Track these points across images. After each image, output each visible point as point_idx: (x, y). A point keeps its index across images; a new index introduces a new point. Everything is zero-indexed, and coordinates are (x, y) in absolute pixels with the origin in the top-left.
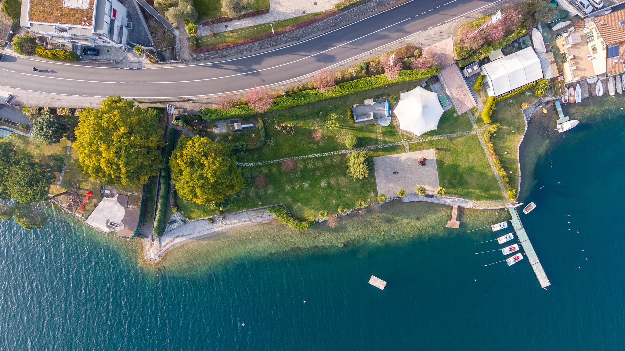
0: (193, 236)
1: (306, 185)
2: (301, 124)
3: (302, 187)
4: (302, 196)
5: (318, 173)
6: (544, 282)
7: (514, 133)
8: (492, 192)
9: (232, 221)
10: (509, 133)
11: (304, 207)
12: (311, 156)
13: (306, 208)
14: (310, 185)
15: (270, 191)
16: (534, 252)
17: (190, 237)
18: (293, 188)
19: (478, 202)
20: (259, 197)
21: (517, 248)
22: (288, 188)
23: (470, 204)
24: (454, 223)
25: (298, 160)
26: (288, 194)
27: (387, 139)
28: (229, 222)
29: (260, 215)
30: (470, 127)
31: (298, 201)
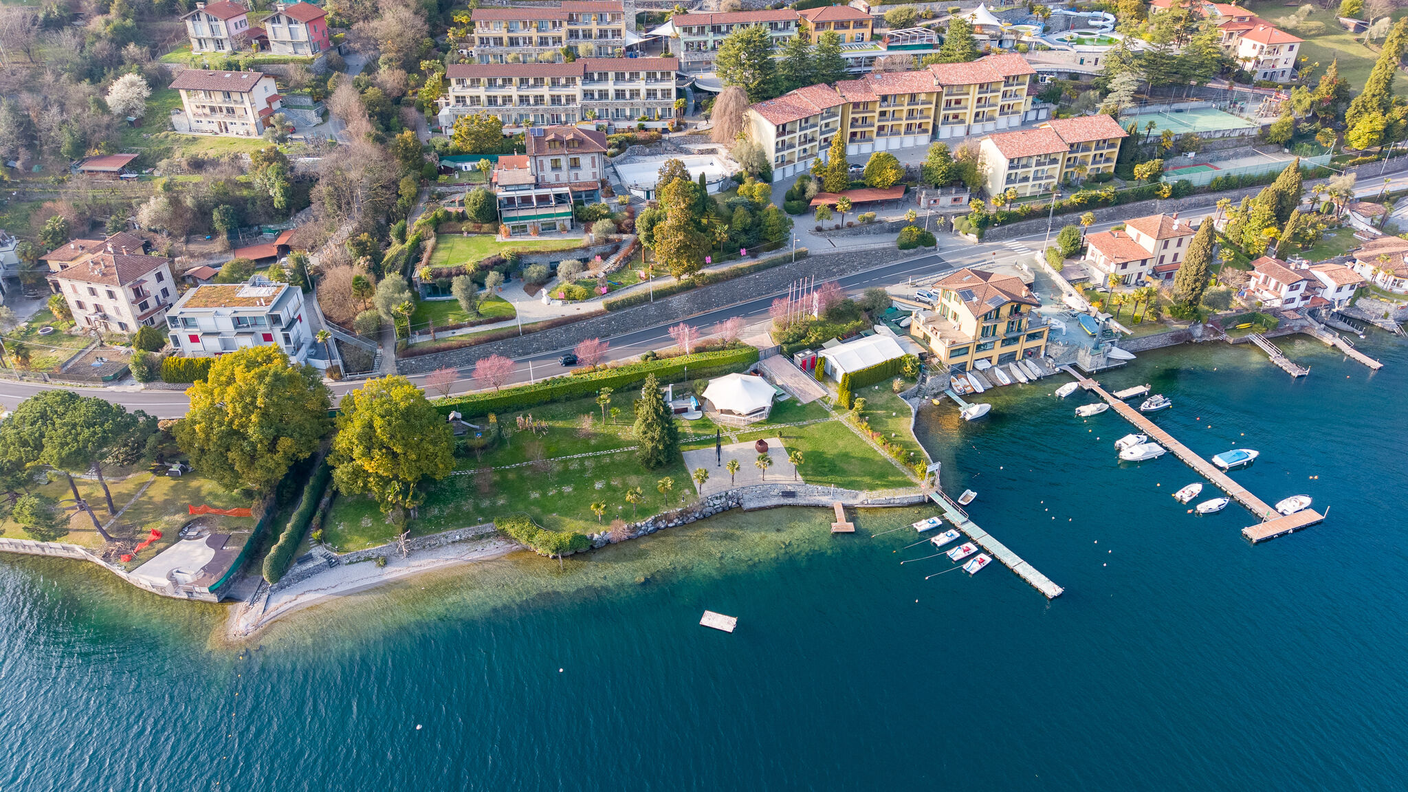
0: (340, 589)
1: (568, 489)
2: (560, 424)
3: (561, 493)
4: (560, 503)
5: (588, 475)
6: (1051, 589)
7: (896, 416)
8: (891, 479)
9: (423, 562)
10: (890, 417)
11: (563, 518)
12: (575, 456)
13: (568, 520)
14: (575, 489)
15: (501, 502)
16: (1005, 549)
17: (334, 591)
18: (544, 495)
19: (874, 492)
20: (481, 512)
21: (974, 549)
22: (535, 495)
23: (862, 498)
24: (843, 524)
25: (553, 462)
26: (536, 502)
27: (700, 432)
28: (416, 563)
29: (480, 548)
30: (826, 415)
31: (553, 512)
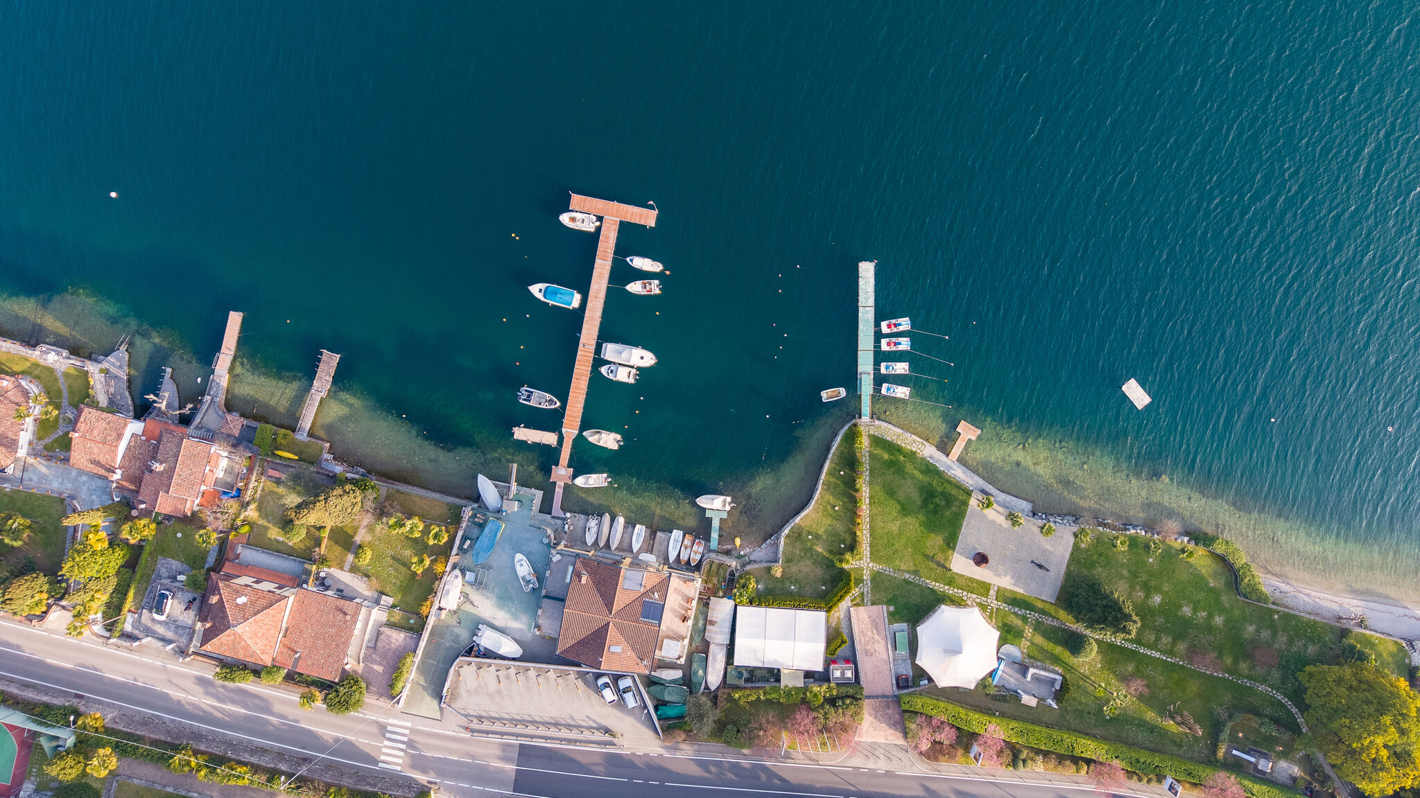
0: (1402, 611)
1: (1187, 611)
2: (1151, 716)
3: (1195, 610)
4: (1201, 596)
5: (1160, 620)
6: (867, 270)
7: (809, 533)
8: (886, 456)
9: (1327, 604)
10: (817, 537)
11: (1206, 576)
12: (1157, 655)
13: (1204, 571)
14: (1180, 607)
15: (1251, 629)
16: (861, 327)
17: (1407, 612)
18: (1210, 616)
19: (914, 449)
20: (1273, 627)
22: (1219, 620)
23: (929, 451)
24: (967, 431)
25: (1182, 659)
26: (1222, 610)
27: (1020, 623)
28: (1334, 606)
29: (1277, 593)
30: (877, 578)
31: (1212, 590)
